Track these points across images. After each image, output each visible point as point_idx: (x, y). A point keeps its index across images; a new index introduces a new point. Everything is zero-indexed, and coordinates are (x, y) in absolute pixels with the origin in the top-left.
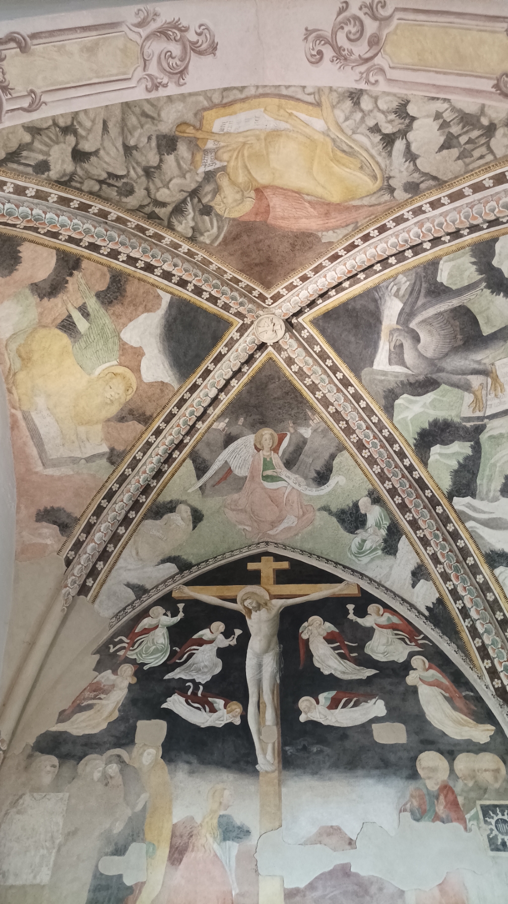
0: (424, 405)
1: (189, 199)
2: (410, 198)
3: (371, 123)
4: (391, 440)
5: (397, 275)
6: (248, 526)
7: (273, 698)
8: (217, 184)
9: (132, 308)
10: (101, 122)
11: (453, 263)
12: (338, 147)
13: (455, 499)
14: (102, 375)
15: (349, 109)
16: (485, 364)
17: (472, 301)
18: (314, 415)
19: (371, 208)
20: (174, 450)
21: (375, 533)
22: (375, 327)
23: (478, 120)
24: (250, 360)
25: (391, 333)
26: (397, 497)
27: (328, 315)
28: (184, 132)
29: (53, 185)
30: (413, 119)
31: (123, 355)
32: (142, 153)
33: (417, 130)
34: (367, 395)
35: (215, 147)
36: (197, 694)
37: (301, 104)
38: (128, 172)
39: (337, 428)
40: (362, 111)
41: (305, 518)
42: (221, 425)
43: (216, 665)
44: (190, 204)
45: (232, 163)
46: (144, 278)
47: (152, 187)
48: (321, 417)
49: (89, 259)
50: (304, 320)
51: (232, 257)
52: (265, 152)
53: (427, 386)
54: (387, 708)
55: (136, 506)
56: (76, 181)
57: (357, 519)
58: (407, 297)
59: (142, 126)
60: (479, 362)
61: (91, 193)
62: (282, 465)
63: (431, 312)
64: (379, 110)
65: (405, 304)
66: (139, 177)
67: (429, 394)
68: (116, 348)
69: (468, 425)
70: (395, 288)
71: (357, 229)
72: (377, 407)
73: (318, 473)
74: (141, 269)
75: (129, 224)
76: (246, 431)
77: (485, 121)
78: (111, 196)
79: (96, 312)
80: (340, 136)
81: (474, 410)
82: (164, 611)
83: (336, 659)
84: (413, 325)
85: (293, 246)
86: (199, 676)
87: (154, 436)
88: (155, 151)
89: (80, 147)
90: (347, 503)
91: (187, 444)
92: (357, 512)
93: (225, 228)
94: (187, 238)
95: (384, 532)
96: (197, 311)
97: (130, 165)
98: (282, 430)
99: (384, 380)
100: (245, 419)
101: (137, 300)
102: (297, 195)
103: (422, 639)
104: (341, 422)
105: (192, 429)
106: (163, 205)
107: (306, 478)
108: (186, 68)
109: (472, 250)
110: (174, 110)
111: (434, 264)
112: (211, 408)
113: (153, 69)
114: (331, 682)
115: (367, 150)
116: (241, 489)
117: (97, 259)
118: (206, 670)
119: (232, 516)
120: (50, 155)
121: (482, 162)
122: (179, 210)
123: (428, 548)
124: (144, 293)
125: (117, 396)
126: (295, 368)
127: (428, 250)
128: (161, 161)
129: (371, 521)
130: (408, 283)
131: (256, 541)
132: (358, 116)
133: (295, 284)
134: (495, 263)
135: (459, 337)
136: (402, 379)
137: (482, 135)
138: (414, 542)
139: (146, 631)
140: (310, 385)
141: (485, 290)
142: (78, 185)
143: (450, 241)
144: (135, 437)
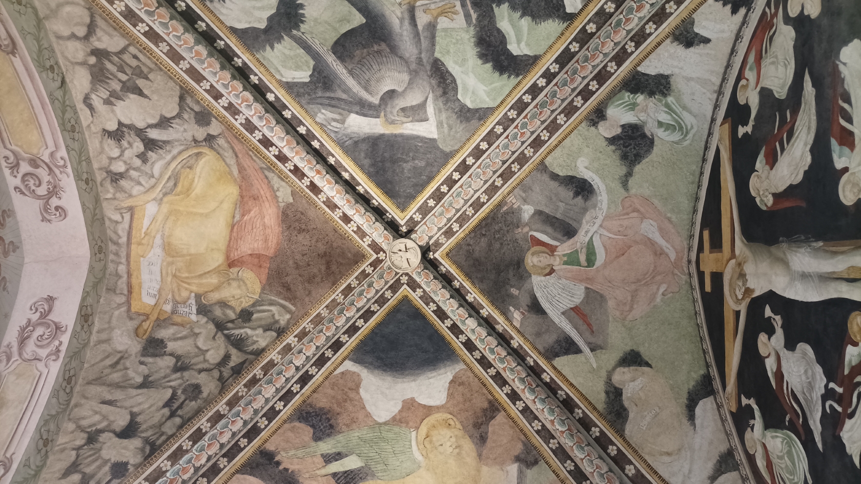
0: (466, 73)
1: (226, 332)
2: (216, 119)
3: (138, 162)
4: (520, 106)
5: (316, 122)
6: (658, 289)
7: (842, 253)
8: (215, 304)
9: (348, 405)
10: (101, 405)
11: (280, 68)
12: (172, 190)
13: (569, 10)
14: (424, 453)
15: (129, 182)
16: (402, 13)
17: (322, 41)
18: (506, 203)
19: (240, 156)
20: (541, 380)
21: (645, 110)
22: (388, 141)
23: (93, 66)
24: (447, 280)
25: (393, 122)
26: (590, 87)
27: (390, 193)
28: (146, 331)
29: (148, 463)
30: (120, 124)
31: (407, 423)
32: (156, 372)
33: (131, 120)
34: (471, 141)
35: (171, 304)
36: (841, 395)
37: (134, 225)
38: (171, 387)
39: (521, 173)
40: (127, 170)
41: (642, 209)
42: (517, 316)
43: (805, 354)
44: (233, 332)
45: (194, 288)
46: (314, 386)
47: (200, 366)
48: (508, 194)
49: (266, 441)
50: (402, 219)
51: (314, 293)
52: (188, 258)
53: (442, 73)
54: (851, 41)
55: (602, 442)
56: (158, 439)
57: (631, 138)
58: (340, 110)
59: (126, 369)
60: (402, 20)
61: (181, 427)
62: (572, 241)
63: (351, 82)
64: (121, 155)
65: (350, 112)
66: (182, 378)
67: (450, 69)
68: (396, 429)
69: (474, 16)
70: (334, 124)
71: (271, 167)
72: (483, 128)
73: (577, 194)
74: (301, 388)
75: (240, 394)
76: (527, 286)
77: (93, 60)
78: (196, 407)
79: (339, 445)
80: (159, 189)
81: (455, 14)
82: (749, 429)
83: (793, 145)
84: (375, 100)
85: (301, 231)
86: (817, 386)
87: (518, 403)
88: (158, 360)
89: (118, 429)
90: (611, 153)
91: (535, 361)
92: (622, 139)
93: (273, 298)
94: (277, 337)
95: (640, 98)
96: (376, 334)
97: (163, 385)
98: (527, 241)
99: (447, 124)
100: (512, 286)
101: (339, 397)
102: (234, 227)
103: (770, 8)
104: (513, 169)
105: (518, 355)
106: (227, 357)
107: (585, 210)
108: (55, 324)
109: (257, 51)
110: (119, 338)
111: (290, 87)
112: (497, 327)
113: (43, 353)
114: (820, 150)
115: (169, 163)
116: (602, 296)
117: (269, 433)
118: (810, 373)
119: (640, 310)
120: (109, 460)
121: (141, 56)
122: (238, 343)
123: (648, 31)
124: (333, 389)
125: (453, 439)
126: (456, 227)
127: (275, 95)
128: (171, 355)
129: (629, 118)
130: (323, 111)
131: (685, 278)
132: (133, 173)
133: (355, 229)
134: (263, 25)
135: (376, 48)
136: (441, 104)
137: (110, 61)
138: (645, 53)
139: (769, 465)
140: (473, 209)
141: (302, 30)
142: (164, 438)
143: (256, 75)
144: (510, 426)
